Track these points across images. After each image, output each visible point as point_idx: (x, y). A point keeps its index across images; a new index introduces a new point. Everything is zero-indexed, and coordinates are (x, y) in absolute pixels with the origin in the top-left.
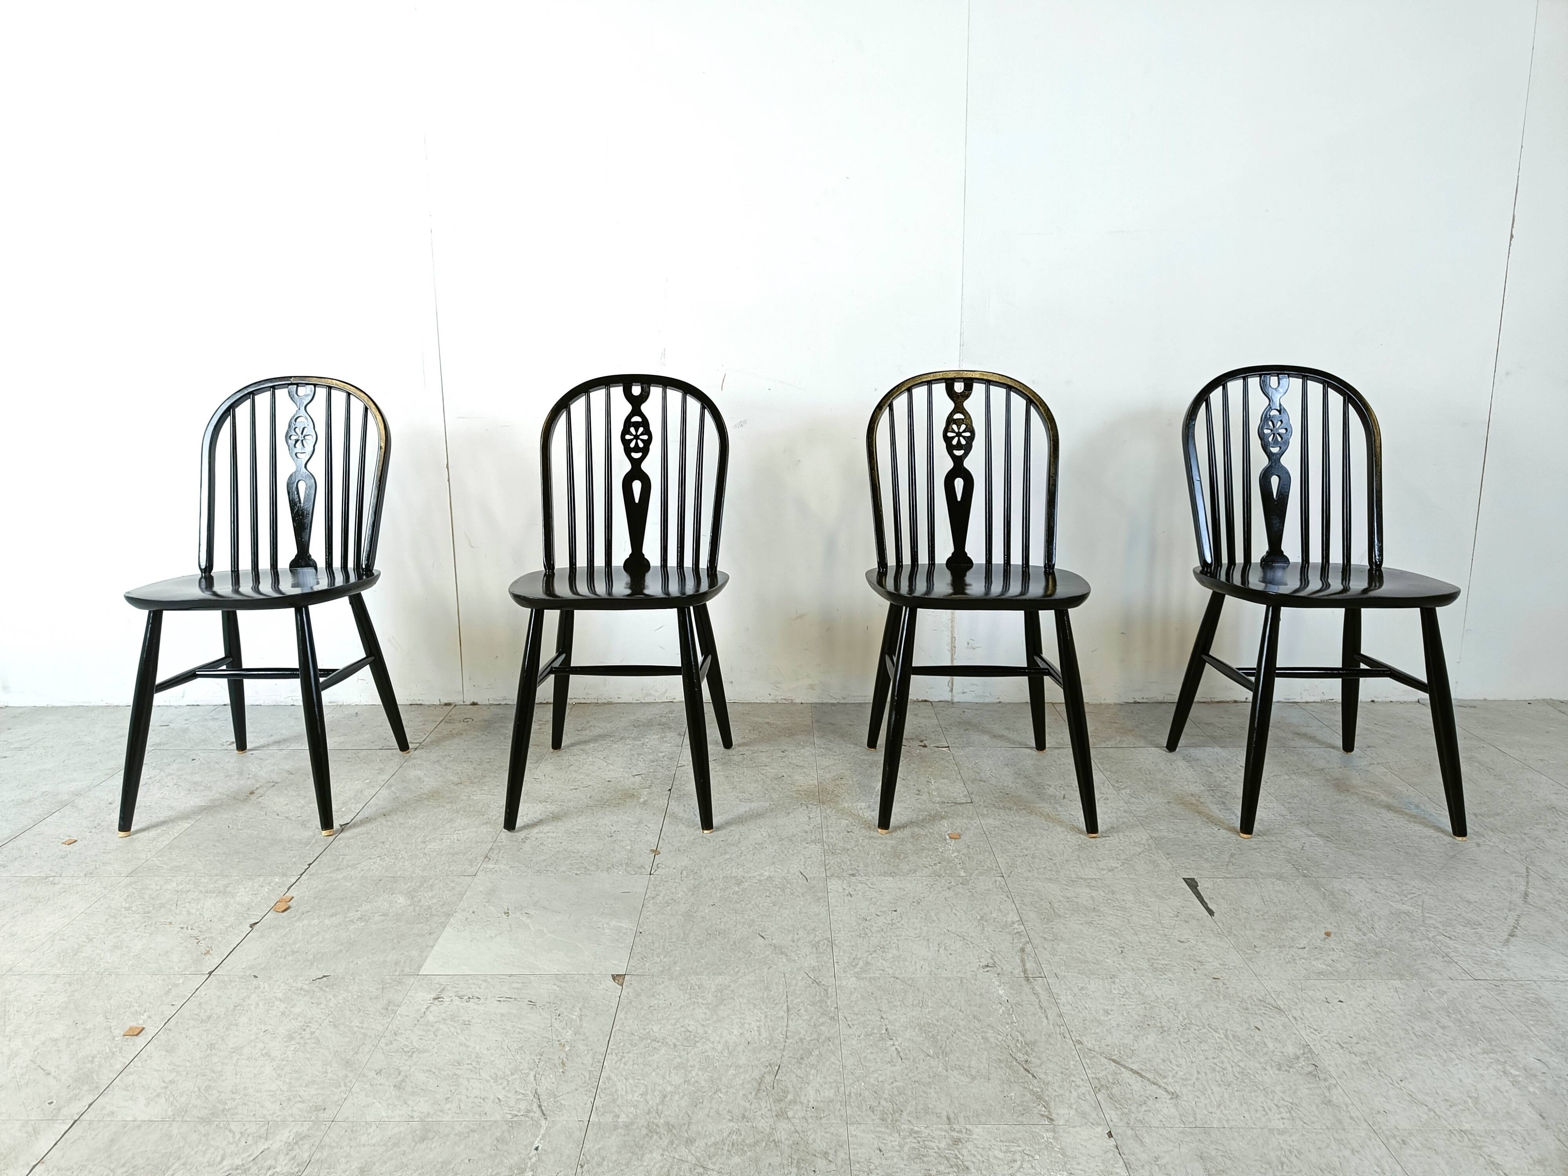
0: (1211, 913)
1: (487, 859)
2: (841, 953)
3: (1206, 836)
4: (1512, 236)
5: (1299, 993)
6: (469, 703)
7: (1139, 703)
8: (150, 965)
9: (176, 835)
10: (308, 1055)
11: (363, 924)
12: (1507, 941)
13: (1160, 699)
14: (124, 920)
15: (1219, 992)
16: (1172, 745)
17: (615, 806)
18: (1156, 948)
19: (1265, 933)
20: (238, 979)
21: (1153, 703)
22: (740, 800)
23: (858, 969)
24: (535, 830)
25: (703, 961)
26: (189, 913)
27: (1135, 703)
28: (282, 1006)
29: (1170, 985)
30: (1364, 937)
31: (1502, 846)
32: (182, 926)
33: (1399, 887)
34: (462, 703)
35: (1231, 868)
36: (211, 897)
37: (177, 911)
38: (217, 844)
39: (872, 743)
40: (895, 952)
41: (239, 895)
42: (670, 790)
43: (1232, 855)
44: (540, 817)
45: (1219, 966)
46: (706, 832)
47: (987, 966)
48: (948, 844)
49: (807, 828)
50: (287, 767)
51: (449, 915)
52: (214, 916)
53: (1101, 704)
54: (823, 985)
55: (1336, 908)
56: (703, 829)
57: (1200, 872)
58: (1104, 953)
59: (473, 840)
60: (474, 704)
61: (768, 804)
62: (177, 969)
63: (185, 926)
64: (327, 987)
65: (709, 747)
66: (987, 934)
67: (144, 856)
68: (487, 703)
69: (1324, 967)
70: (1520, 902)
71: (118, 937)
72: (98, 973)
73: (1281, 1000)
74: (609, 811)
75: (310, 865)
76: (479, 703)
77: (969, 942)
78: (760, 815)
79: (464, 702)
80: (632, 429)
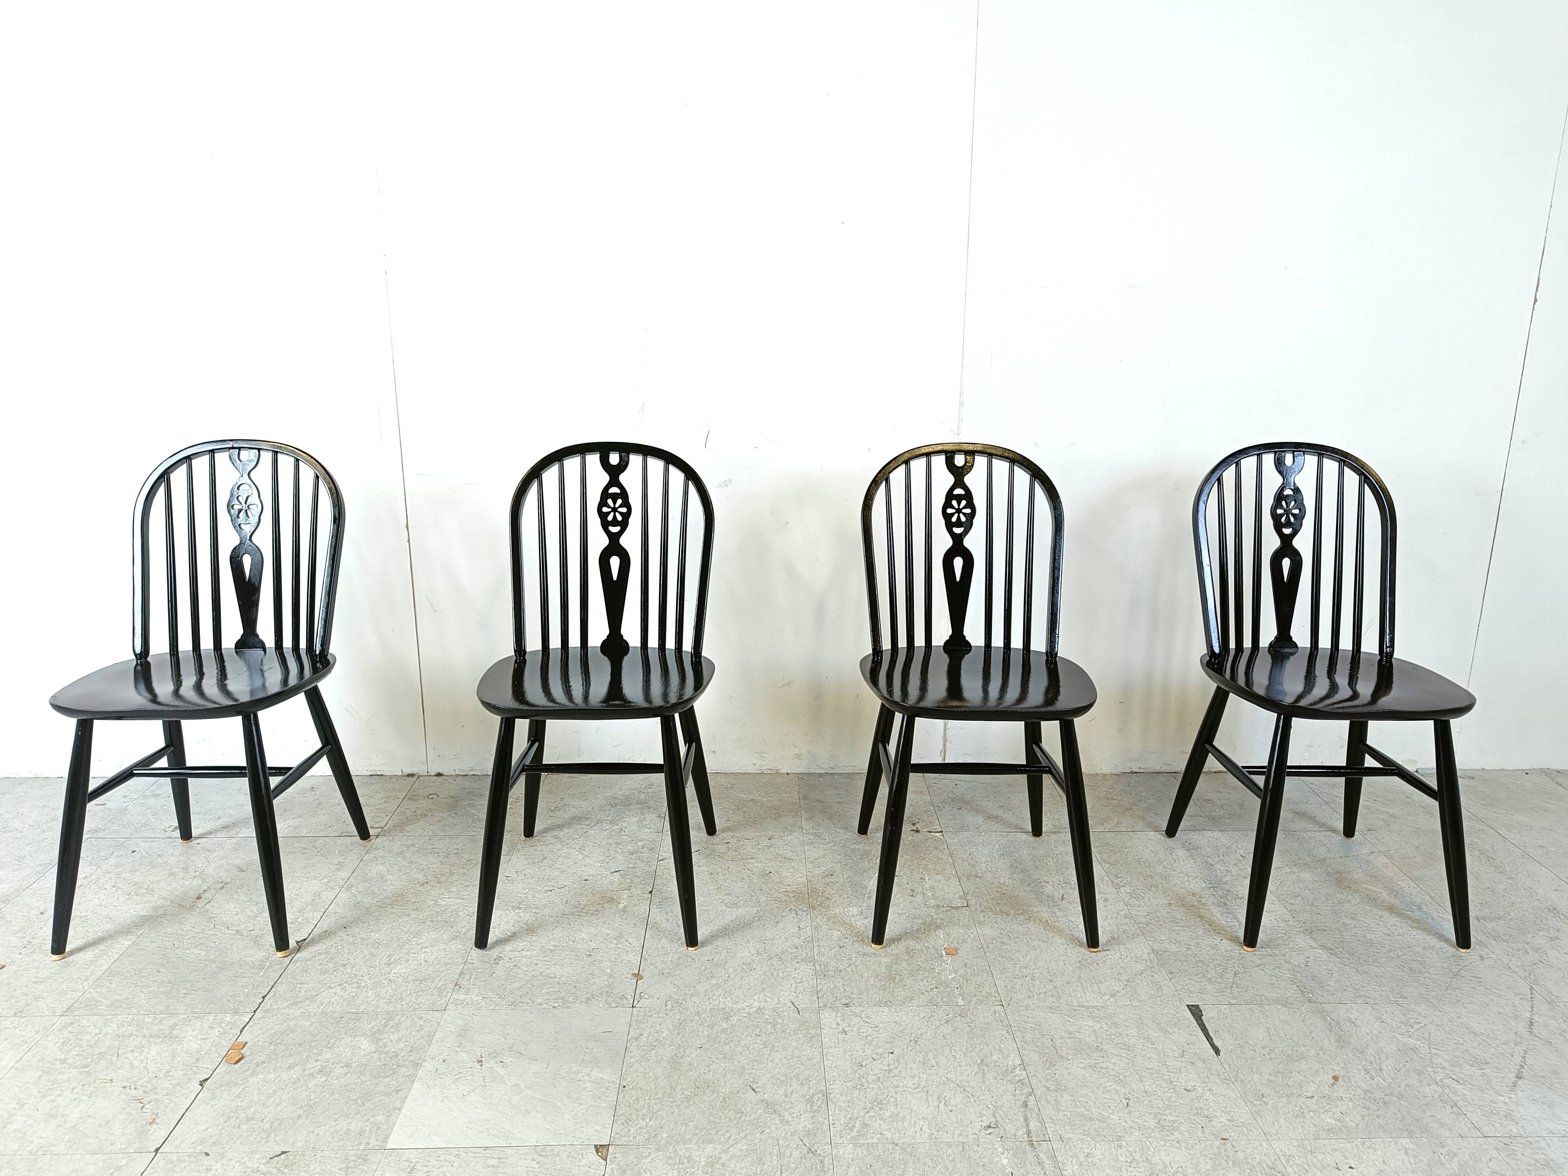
0: (1217, 1051)
1: (457, 987)
2: (837, 1112)
3: (1208, 949)
4: (1536, 300)
5: (1309, 1156)
6: (433, 774)
7: (1136, 773)
8: (90, 1140)
9: (116, 956)
11: (324, 1079)
12: (1515, 1085)
13: (1157, 769)
14: (60, 1077)
15: (1228, 1157)
16: (1171, 831)
17: (593, 914)
18: (1162, 1099)
19: (1272, 1078)
20: (187, 1158)
21: (1150, 773)
22: (726, 905)
23: (854, 1134)
24: (508, 948)
25: (691, 1124)
26: (132, 1067)
27: (1132, 773)
29: (1178, 1149)
30: (1373, 1082)
31: (1505, 960)
32: (124, 1084)
33: (1405, 1015)
34: (426, 774)
35: (1235, 991)
36: (156, 1044)
37: (119, 1064)
38: (162, 970)
39: (863, 829)
40: (892, 1108)
41: (187, 1040)
42: (651, 892)
43: (1236, 974)
44: (514, 930)
45: (1227, 1122)
46: (690, 949)
47: (990, 1127)
48: (944, 961)
49: (797, 942)
50: (237, 862)
51: (417, 1065)
52: (161, 1070)
53: (1097, 774)
54: (820, 1155)
55: (1343, 1044)
56: (687, 946)
57: (1204, 996)
58: (1109, 1107)
59: (442, 961)
60: (439, 775)
61: (755, 910)
62: (119, 1146)
63: (128, 1085)
64: (286, 1167)
65: (692, 832)
66: (988, 1083)
67: (81, 986)
68: (453, 773)
69: (1333, 1121)
70: (1525, 1032)
71: (53, 1101)
72: (31, 1153)
73: (1291, 1166)
74: (587, 921)
75: (264, 997)
76: (444, 774)
77: (970, 1095)
78: (748, 925)
79: (428, 772)
80: (610, 502)
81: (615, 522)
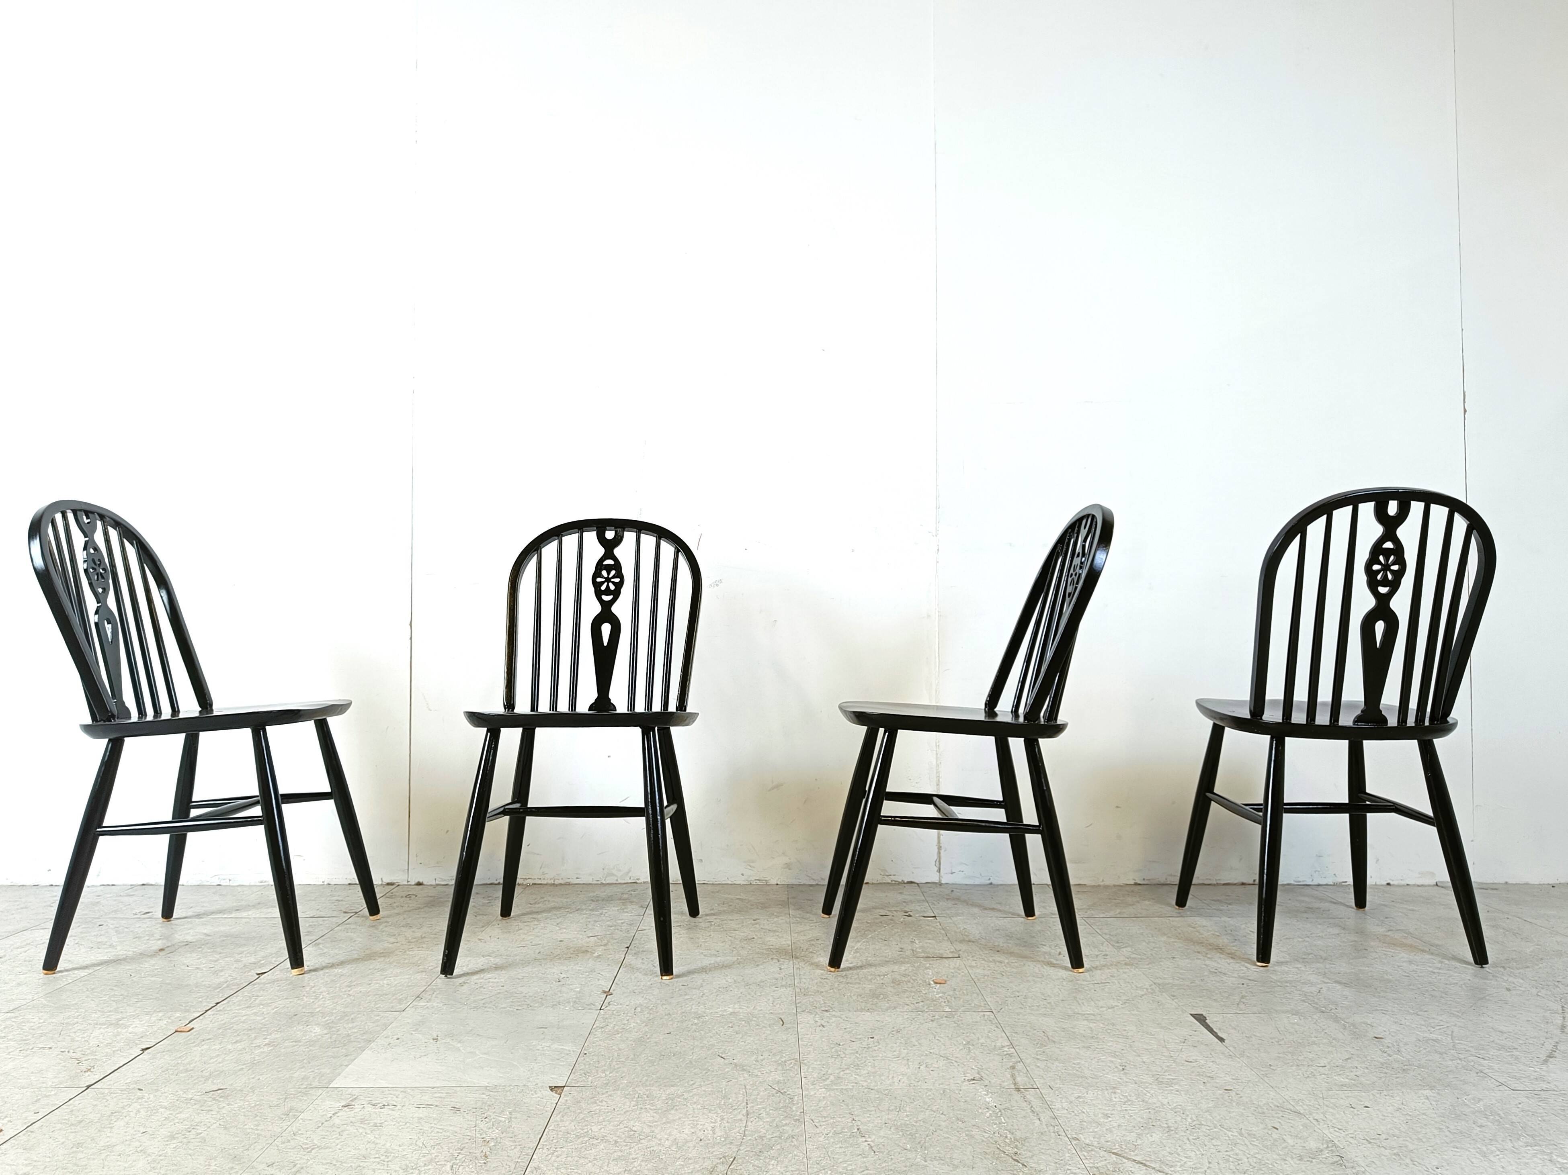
0: (1222, 1040)
1: (418, 999)
2: (810, 1070)
3: (1214, 982)
4: (1465, 411)
5: (1321, 1101)
6: (413, 883)
7: (1140, 884)
8: (19, 1081)
9: (70, 981)
10: (190, 1152)
11: (271, 1049)
12: (1546, 1061)
13: (1162, 881)
15: (1231, 1100)
17: (565, 959)
18: (1161, 1067)
19: (1281, 1055)
20: (120, 1092)
21: (1155, 885)
22: (705, 955)
23: (828, 1082)
24: (475, 977)
25: (654, 1076)
26: (73, 1041)
27: (1136, 884)
28: (167, 1113)
29: (1178, 1095)
30: (1390, 1058)
31: (1534, 991)
32: (63, 1050)
33: (1425, 1021)
34: (406, 883)
35: (1242, 1006)
36: (100, 1028)
37: (60, 1039)
38: (115, 989)
40: (869, 1069)
41: (133, 1026)
42: (628, 948)
43: (1243, 997)
44: (482, 968)
45: (1232, 1081)
46: (665, 978)
47: (973, 1080)
48: (932, 987)
49: (777, 976)
50: (205, 931)
51: (369, 1041)
52: (102, 1043)
53: (1099, 886)
54: (789, 1094)
55: (1357, 1036)
56: (662, 975)
57: (1208, 1009)
58: (1104, 1070)
59: (406, 984)
60: (419, 884)
61: (736, 958)
62: (50, 1084)
63: (67, 1051)
64: (221, 1097)
66: (974, 1055)
68: (434, 883)
69: (1347, 1080)
70: (1558, 1032)
73: (1301, 1106)
74: (559, 963)
75: (218, 1003)
76: (425, 883)
77: (953, 1062)
78: (725, 967)
79: (408, 882)
80: (604, 573)
81: (608, 592)
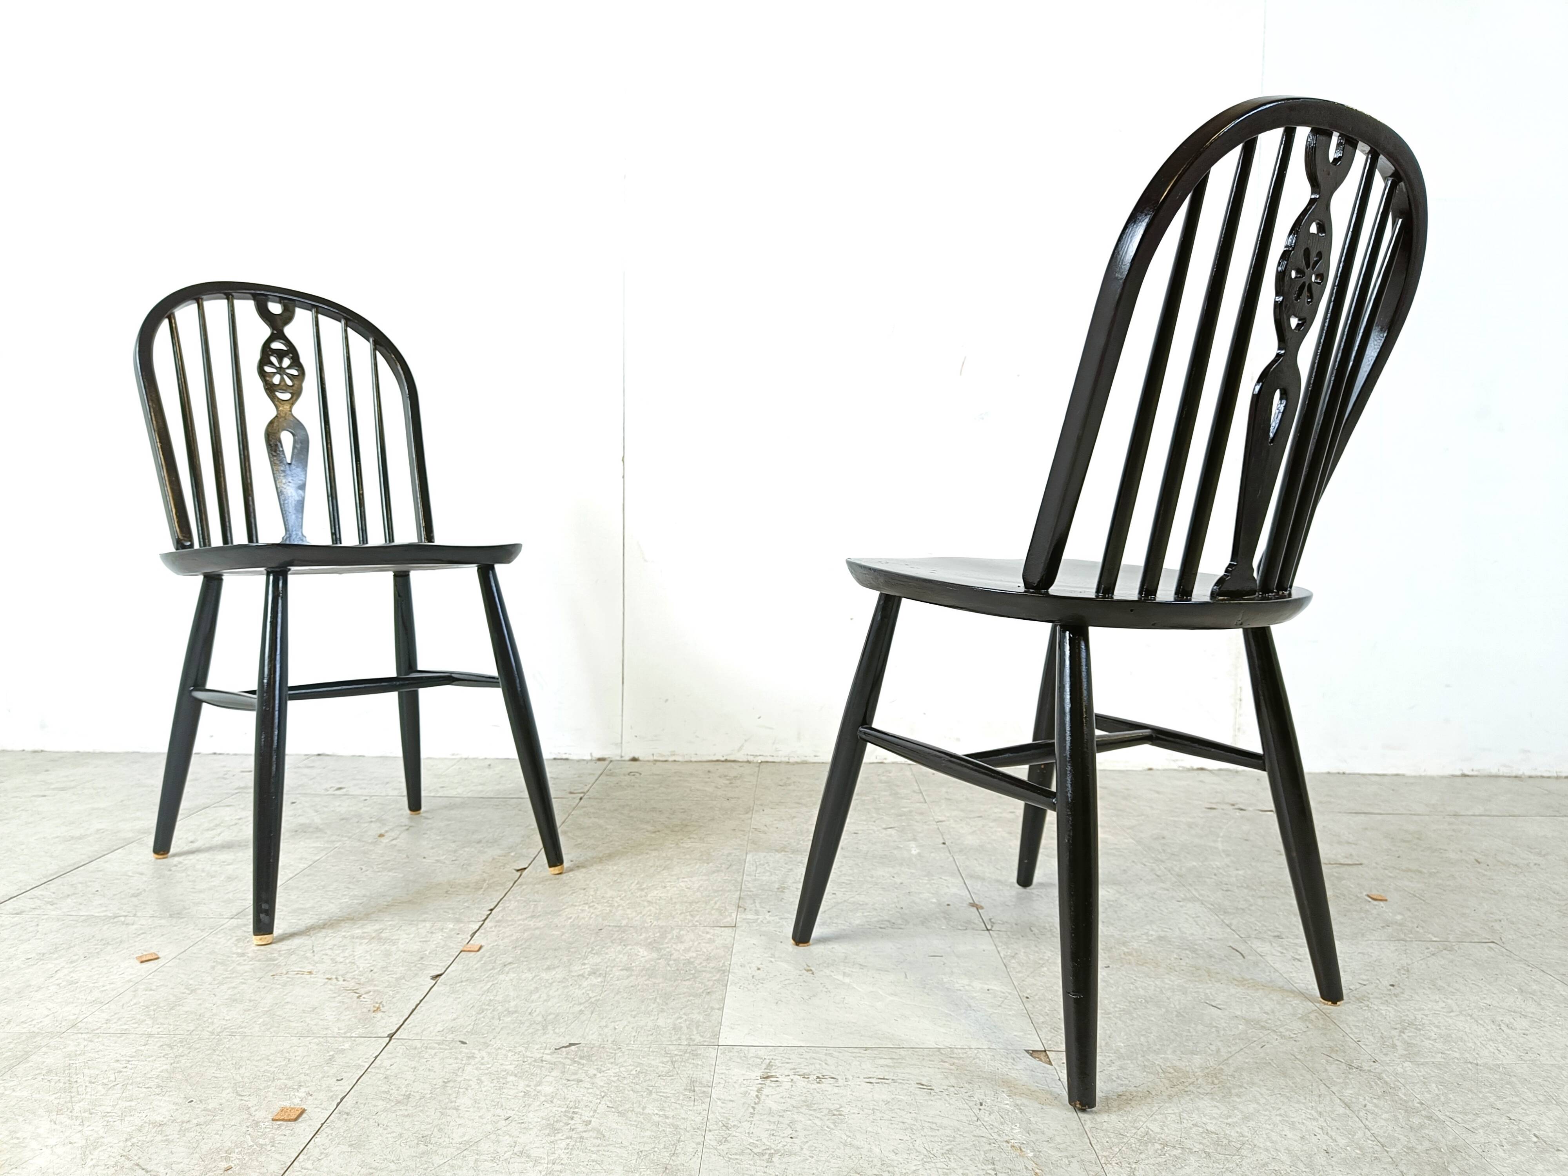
1: (742, 907)
6: (627, 758)
7: (1468, 776)
8: (293, 1025)
10: (594, 1156)
11: (600, 980)
13: (1494, 771)
14: (239, 968)
20: (436, 1045)
25: (1151, 1036)
26: (334, 961)
28: (522, 1085)
32: (328, 976)
34: (618, 758)
36: (361, 944)
37: (316, 958)
38: (351, 886)
41: (401, 942)
42: (945, 842)
51: (723, 971)
52: (374, 966)
59: (709, 888)
60: (634, 759)
62: (336, 1030)
63: (334, 977)
64: (581, 1058)
68: (651, 758)
71: (234, 988)
72: (212, 1033)
74: (878, 862)
75: (490, 911)
76: (641, 758)
79: (622, 757)
